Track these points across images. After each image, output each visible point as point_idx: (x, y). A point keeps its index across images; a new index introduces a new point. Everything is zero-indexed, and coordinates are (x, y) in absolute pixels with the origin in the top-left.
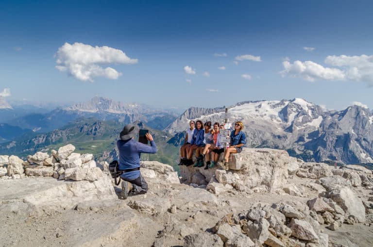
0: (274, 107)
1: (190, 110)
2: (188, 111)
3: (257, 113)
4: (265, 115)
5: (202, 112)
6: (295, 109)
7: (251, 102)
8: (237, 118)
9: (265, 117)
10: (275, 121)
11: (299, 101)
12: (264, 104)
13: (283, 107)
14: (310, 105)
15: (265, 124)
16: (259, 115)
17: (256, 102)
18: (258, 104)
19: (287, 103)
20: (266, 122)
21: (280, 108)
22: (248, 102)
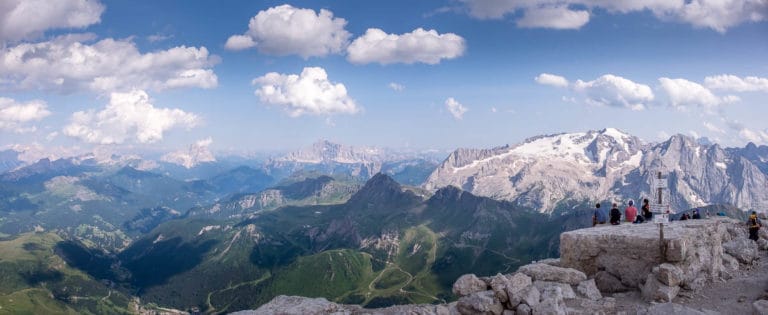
0: (578, 141)
1: (456, 153)
2: (453, 156)
3: (554, 152)
4: (567, 154)
5: (474, 155)
6: (606, 144)
7: (546, 136)
8: (527, 161)
9: (567, 157)
10: (581, 162)
11: (611, 132)
12: (565, 139)
13: (591, 141)
14: (626, 136)
15: (567, 168)
16: (558, 154)
17: (552, 136)
18: (555, 139)
19: (595, 136)
20: (569, 164)
21: (586, 144)
22: (541, 137)
